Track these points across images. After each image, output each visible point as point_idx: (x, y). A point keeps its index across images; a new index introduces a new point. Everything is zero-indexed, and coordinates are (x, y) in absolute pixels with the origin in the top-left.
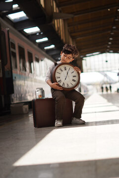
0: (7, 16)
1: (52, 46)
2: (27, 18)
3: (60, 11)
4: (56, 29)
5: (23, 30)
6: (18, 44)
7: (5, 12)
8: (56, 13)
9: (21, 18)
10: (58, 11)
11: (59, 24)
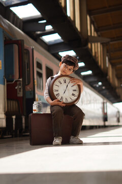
0: (41, 38)
1: (90, 72)
2: (62, 41)
3: (99, 36)
4: (93, 54)
5: (58, 53)
6: (46, 64)
7: (39, 32)
8: (94, 37)
9: (55, 41)
10: (96, 35)
11: (96, 48)
